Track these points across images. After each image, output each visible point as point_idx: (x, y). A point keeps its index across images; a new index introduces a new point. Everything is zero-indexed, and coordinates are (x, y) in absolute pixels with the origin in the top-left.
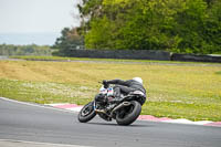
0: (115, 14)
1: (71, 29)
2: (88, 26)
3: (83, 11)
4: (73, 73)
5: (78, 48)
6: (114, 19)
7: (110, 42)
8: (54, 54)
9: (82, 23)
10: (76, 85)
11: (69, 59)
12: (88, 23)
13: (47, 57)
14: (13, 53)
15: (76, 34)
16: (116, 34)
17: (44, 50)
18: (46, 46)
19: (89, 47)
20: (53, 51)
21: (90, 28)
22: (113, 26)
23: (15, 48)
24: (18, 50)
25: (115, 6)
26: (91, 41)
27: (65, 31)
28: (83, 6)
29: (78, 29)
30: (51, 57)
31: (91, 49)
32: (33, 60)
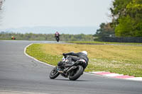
0: (134, 14)
1: (106, 23)
2: (117, 22)
3: (114, 13)
4: (108, 52)
5: (111, 36)
6: (134, 17)
7: (131, 32)
8: (95, 40)
9: (113, 20)
10: (110, 60)
11: (105, 43)
12: (117, 20)
13: (91, 42)
14: (69, 39)
15: (109, 27)
16: (136, 26)
17: (88, 37)
18: (90, 35)
19: (117, 35)
20: (94, 38)
21: (118, 23)
22: (133, 22)
23: (70, 36)
24: (72, 38)
25: (134, 9)
26: (119, 31)
27: (102, 25)
28: (113, 9)
29: (111, 24)
30: (93, 42)
31: (119, 37)
32: (81, 44)
